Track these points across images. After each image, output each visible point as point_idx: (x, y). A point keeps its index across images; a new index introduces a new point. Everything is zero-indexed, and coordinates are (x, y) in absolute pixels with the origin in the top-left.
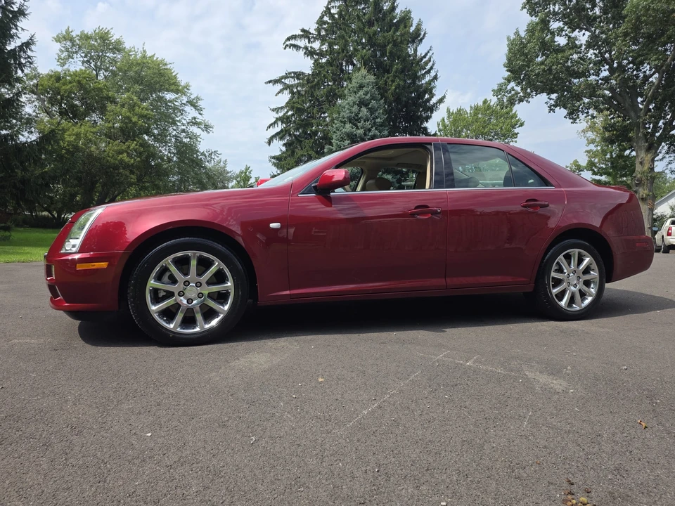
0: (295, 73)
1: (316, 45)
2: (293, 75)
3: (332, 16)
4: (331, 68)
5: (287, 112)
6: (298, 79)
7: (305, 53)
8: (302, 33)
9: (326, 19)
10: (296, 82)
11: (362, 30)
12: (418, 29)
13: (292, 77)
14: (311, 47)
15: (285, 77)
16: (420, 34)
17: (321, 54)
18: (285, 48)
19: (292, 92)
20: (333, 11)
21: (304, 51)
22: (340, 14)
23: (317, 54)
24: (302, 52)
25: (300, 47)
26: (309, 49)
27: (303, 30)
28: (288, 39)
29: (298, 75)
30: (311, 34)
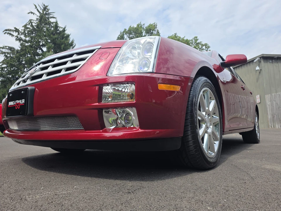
0: (9, 47)
1: (23, 37)
2: (8, 48)
3: (32, 26)
4: (31, 48)
5: (2, 65)
6: (10, 50)
7: (16, 39)
8: (14, 29)
9: (29, 26)
10: (9, 51)
11: (49, 36)
12: (72, 42)
13: (7, 49)
14: (20, 37)
15: (3, 48)
16: (73, 45)
17: (25, 41)
18: (5, 33)
19: (6, 56)
20: (34, 24)
21: (16, 38)
22: (37, 26)
23: (24, 41)
24: (14, 38)
25: (14, 36)
26: (19, 37)
27: (15, 28)
28: (6, 30)
29: (11, 48)
30: (19, 31)
